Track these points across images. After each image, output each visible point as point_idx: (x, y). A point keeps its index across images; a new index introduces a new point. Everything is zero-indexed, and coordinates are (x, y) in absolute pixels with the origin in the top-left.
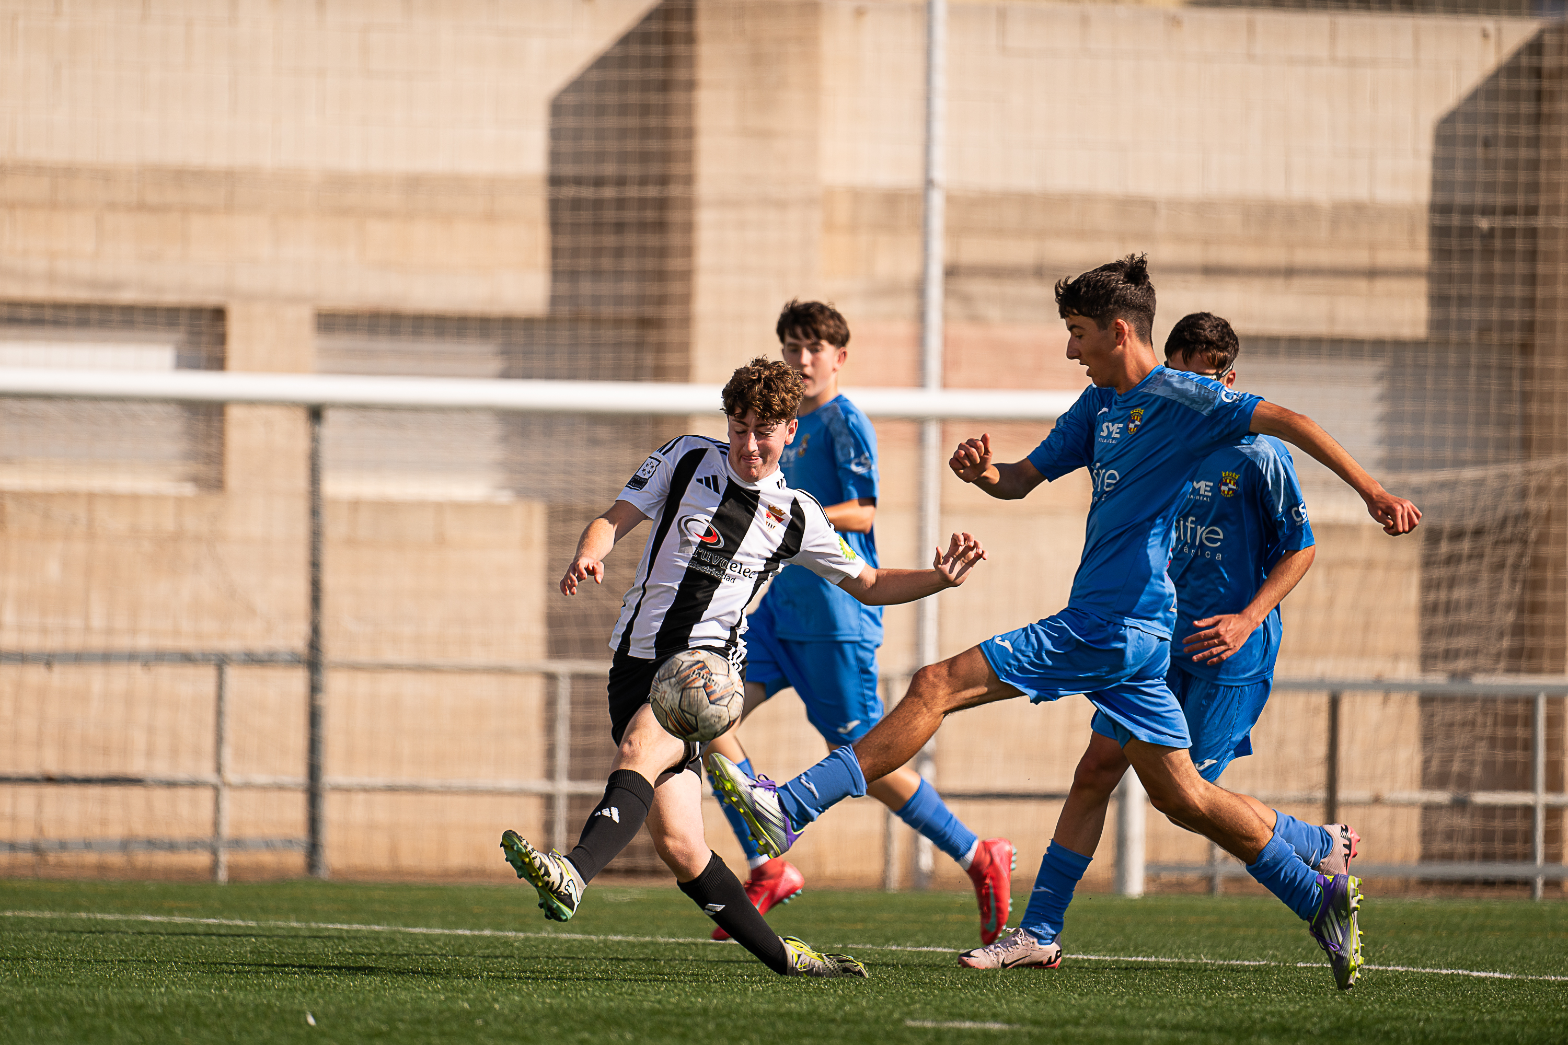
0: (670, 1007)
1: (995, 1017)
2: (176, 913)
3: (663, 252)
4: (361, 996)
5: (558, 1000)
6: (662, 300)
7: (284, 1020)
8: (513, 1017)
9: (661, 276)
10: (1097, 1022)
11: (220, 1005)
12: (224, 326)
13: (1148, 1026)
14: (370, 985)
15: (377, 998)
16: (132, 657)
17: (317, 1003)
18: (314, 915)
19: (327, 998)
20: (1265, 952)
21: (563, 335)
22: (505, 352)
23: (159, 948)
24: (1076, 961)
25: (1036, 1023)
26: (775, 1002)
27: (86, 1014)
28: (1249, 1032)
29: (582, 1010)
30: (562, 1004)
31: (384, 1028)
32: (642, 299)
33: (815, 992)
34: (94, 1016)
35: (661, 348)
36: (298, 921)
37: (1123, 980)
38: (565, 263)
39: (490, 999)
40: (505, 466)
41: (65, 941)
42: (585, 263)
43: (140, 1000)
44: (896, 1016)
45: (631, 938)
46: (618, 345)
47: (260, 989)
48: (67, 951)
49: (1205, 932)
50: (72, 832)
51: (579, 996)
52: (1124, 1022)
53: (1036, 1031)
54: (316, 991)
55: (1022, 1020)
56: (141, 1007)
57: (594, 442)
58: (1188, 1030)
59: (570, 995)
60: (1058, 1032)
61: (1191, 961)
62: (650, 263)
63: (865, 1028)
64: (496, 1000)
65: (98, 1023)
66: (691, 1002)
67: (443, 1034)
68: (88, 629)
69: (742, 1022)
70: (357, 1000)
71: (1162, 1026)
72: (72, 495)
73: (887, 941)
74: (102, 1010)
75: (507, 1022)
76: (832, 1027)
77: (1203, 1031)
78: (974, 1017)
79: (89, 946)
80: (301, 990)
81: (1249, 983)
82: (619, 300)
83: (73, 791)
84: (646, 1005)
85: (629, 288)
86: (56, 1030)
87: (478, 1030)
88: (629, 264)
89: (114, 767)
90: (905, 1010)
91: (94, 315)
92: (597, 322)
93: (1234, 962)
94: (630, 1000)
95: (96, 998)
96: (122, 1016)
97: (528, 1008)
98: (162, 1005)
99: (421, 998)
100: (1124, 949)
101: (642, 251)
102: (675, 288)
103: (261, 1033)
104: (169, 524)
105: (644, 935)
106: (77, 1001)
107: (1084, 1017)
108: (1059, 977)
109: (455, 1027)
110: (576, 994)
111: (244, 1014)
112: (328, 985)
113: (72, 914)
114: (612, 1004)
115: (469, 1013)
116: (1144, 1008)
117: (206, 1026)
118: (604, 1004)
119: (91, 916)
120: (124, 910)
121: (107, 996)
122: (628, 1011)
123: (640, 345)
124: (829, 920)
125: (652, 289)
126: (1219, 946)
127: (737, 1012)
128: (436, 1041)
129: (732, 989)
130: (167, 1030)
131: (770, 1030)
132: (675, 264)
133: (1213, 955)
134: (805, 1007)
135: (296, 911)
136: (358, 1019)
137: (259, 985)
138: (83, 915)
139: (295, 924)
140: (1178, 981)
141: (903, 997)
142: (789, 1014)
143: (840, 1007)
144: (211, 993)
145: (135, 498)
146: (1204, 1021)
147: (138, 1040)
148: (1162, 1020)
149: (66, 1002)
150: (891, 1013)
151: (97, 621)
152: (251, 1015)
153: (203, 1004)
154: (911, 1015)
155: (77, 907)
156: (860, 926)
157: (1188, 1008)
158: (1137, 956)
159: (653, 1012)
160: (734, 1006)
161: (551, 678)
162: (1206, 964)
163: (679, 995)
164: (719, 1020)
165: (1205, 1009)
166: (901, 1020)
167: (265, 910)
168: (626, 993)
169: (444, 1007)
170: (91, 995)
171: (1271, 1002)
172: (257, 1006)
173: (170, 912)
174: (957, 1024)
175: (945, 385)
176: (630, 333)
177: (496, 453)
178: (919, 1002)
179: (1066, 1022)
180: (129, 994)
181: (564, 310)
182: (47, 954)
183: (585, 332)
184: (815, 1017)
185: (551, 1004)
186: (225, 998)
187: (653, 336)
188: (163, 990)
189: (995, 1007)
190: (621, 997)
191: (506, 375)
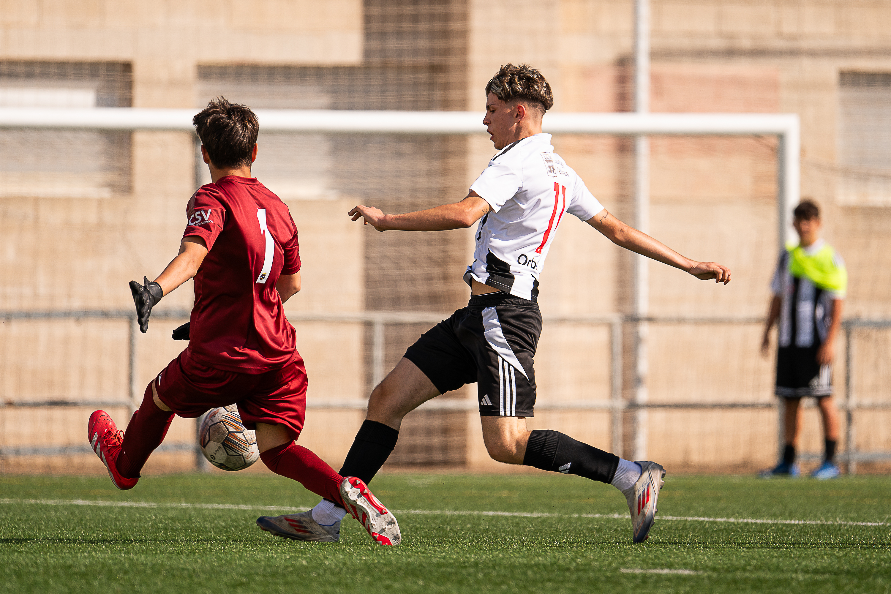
0: (451, 561)
1: (686, 566)
2: (99, 498)
3: (446, 18)
4: (229, 556)
5: (371, 557)
6: (446, 52)
7: (173, 576)
8: (337, 570)
9: (446, 34)
10: (758, 568)
11: (127, 565)
12: (131, 76)
13: (795, 571)
14: (236, 548)
15: (240, 559)
16: (67, 314)
17: (197, 562)
18: (198, 498)
19: (204, 559)
20: (883, 517)
21: (376, 80)
22: (334, 91)
23: (85, 524)
24: (747, 524)
25: (714, 569)
26: (528, 557)
27: (30, 572)
28: (868, 574)
29: (388, 564)
30: (374, 560)
31: (244, 580)
32: (432, 52)
33: (557, 549)
34: (36, 574)
35: (446, 87)
36: (187, 502)
37: (780, 537)
38: (375, 26)
39: (322, 558)
40: (335, 173)
41: (18, 520)
42: (390, 26)
43: (69, 562)
44: (614, 565)
45: (427, 512)
46: (416, 85)
47: (156, 553)
48: (19, 527)
49: (841, 503)
50: (26, 442)
51: (386, 554)
52: (778, 568)
53: (715, 575)
54: (197, 554)
55: (705, 568)
56: (70, 566)
57: (399, 155)
58: (824, 573)
59: (380, 554)
60: (729, 576)
61: (830, 523)
62: (437, 26)
63: (591, 574)
64: (326, 558)
65: (40, 579)
66: (467, 558)
67: (287, 583)
68: (36, 296)
69: (503, 572)
70: (226, 560)
71: (806, 571)
72: (22, 199)
73: (612, 511)
74: (42, 569)
75: (332, 573)
76: (568, 574)
77: (835, 574)
78: (670, 566)
79: (36, 523)
80: (185, 553)
81: (871, 538)
82: (416, 52)
83: (26, 413)
84: (434, 560)
85: (423, 43)
86: (8, 585)
87: (312, 580)
88: (423, 26)
89: (56, 394)
90: (621, 561)
91: (38, 70)
92: (400, 68)
93: (860, 523)
94: (423, 556)
95: (38, 561)
96: (56, 575)
97: (349, 563)
98: (85, 566)
99: (272, 557)
100: (782, 515)
101: (432, 17)
102: (456, 43)
103: (155, 584)
104: (92, 217)
105: (436, 509)
106: (24, 563)
107: (750, 565)
108: (734, 536)
109: (295, 578)
110: (384, 553)
111: (144, 571)
112: (206, 549)
113: (24, 500)
114: (409, 560)
115: (306, 567)
116: (793, 558)
117: (116, 580)
118: (404, 559)
119: (38, 501)
120: (64, 496)
121: (46, 559)
122: (421, 565)
123: (431, 85)
124: (570, 497)
125: (439, 44)
126: (851, 512)
127: (500, 565)
128: (282, 588)
129: (498, 548)
130: (88, 583)
131: (523, 578)
132: (455, 26)
133: (846, 518)
134: (549, 560)
135: (186, 496)
136: (226, 574)
137: (156, 550)
138: (33, 501)
139: (184, 505)
140: (820, 538)
141: (620, 552)
142: (537, 565)
143: (574, 559)
144: (121, 556)
145: (68, 201)
146: (836, 566)
147: (65, 590)
148: (806, 566)
149: (16, 564)
150: (610, 564)
151: (43, 290)
152: (149, 571)
153: (114, 564)
154: (624, 564)
155: (28, 496)
156: (591, 501)
157: (825, 557)
158: (791, 520)
159: (439, 565)
160: (498, 560)
161: (368, 325)
162: (841, 525)
163: (458, 553)
164: (486, 571)
165: (838, 557)
166: (617, 568)
167: (164, 496)
168: (420, 552)
169: (289, 564)
170: (34, 559)
171: (885, 552)
172: (153, 565)
173: (95, 498)
174: (658, 571)
175: (653, 110)
176: (424, 76)
177: (326, 164)
178: (631, 555)
179: (737, 569)
180: (63, 558)
181: (376, 60)
182: (4, 529)
183: (391, 75)
184: (556, 567)
185: (365, 560)
186: (131, 560)
187: (440, 78)
188: (86, 554)
189: (685, 558)
190: (416, 555)
191: (335, 107)
